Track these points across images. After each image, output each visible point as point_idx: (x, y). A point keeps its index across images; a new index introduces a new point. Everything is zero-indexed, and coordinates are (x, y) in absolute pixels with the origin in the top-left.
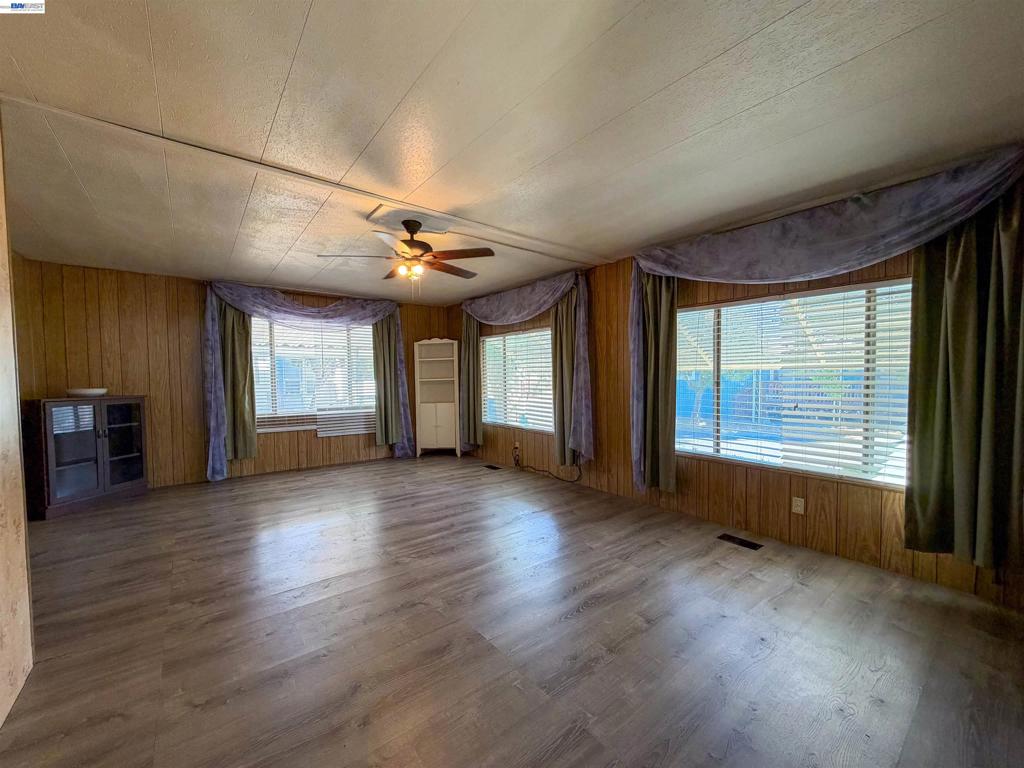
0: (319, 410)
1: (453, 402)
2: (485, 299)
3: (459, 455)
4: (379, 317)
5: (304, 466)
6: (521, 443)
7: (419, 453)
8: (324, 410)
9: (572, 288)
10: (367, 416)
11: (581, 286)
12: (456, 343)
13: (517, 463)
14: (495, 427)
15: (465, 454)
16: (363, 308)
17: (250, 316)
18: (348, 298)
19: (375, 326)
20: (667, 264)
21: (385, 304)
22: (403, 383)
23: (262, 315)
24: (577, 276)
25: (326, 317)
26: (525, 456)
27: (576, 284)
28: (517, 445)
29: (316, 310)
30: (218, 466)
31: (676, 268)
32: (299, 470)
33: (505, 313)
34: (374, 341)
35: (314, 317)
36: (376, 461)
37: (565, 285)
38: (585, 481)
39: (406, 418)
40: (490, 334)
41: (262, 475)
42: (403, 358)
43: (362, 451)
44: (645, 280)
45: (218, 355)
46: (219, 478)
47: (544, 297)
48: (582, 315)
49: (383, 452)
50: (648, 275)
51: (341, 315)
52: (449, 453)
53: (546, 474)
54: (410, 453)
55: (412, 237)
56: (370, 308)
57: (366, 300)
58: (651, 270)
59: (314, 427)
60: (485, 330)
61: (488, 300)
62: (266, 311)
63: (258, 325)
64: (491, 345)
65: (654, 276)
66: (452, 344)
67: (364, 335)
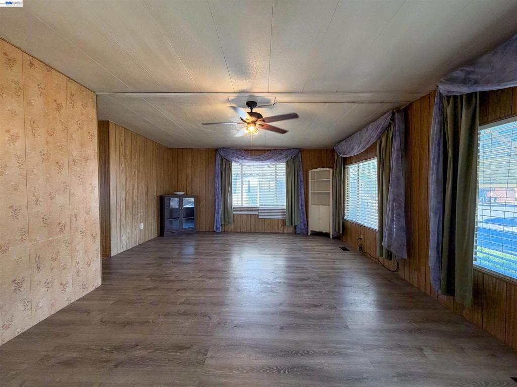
0: (261, 205)
1: (329, 205)
2: (344, 141)
3: (331, 238)
4: (289, 158)
5: (253, 231)
6: (364, 235)
7: (309, 233)
8: (262, 205)
9: (390, 123)
10: (283, 210)
11: (397, 121)
12: (331, 170)
13: (361, 248)
14: (351, 223)
15: (336, 238)
16: (281, 154)
17: (232, 162)
18: (274, 150)
19: (287, 163)
20: (465, 82)
21: (293, 150)
22: (301, 194)
23: (235, 161)
24: (394, 113)
25: (262, 160)
26: (366, 244)
27: (393, 120)
28: (362, 237)
29: (258, 157)
30: (218, 226)
31: (476, 82)
32: (250, 233)
33: (353, 149)
34: (286, 172)
35: (257, 161)
36: (283, 234)
37: (383, 122)
38: (401, 273)
39: (303, 213)
40: (350, 163)
41: (235, 232)
42: (302, 179)
43: (280, 228)
44: (445, 103)
45: (220, 179)
46: (218, 231)
49: (291, 230)
50: (448, 97)
51: (269, 159)
52: (326, 235)
53: (377, 261)
54: (306, 232)
55: (252, 111)
56: (283, 155)
57: (282, 150)
58: (448, 92)
59: (257, 213)
60: (346, 161)
61: (346, 141)
62: (236, 159)
63: (236, 167)
64: (352, 169)
65: (455, 97)
66: (329, 170)
67: (282, 167)
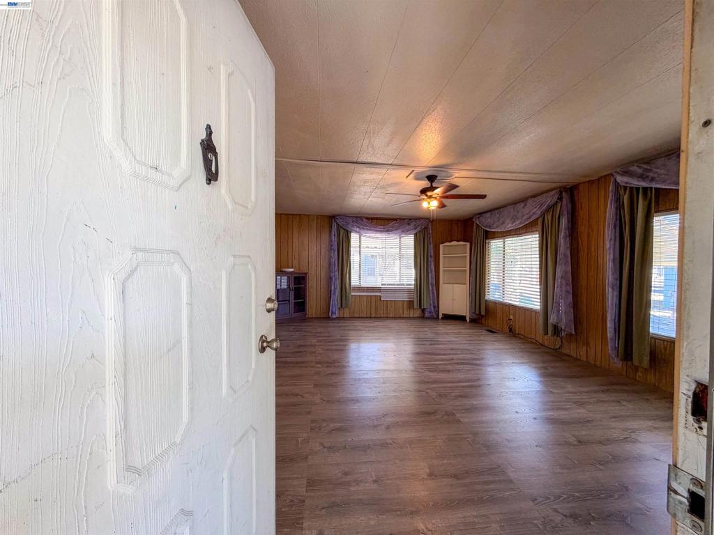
0: (382, 285)
1: (465, 284)
2: (489, 214)
3: (468, 321)
4: (419, 229)
5: (373, 316)
6: (514, 316)
7: (441, 316)
8: (385, 285)
9: (557, 201)
10: (409, 290)
11: (564, 200)
12: (468, 244)
13: (511, 330)
14: (495, 303)
15: (472, 321)
16: (409, 224)
17: (351, 232)
18: (400, 219)
19: (416, 235)
20: (642, 177)
21: (422, 221)
22: (432, 271)
23: (356, 232)
24: (561, 193)
25: (387, 231)
26: (517, 327)
27: (560, 199)
28: (511, 317)
29: (382, 227)
30: (334, 310)
31: (652, 180)
32: (370, 318)
33: (503, 223)
34: (415, 244)
35: (381, 232)
36: (414, 318)
37: (549, 199)
38: (566, 351)
39: (433, 293)
40: (494, 238)
41: (353, 318)
42: (432, 254)
43: (406, 312)
44: (622, 192)
45: (336, 253)
46: (334, 316)
47: (533, 210)
48: (564, 222)
49: (418, 313)
50: (625, 188)
51: (396, 230)
52: (460, 318)
53: (534, 341)
54: (435, 316)
55: (432, 185)
56: (412, 226)
57: (410, 219)
58: (626, 183)
59: (380, 294)
60: (489, 235)
61: (492, 214)
62: (358, 230)
63: (354, 237)
64: (495, 246)
65: (631, 188)
66: (466, 245)
67: (409, 241)
